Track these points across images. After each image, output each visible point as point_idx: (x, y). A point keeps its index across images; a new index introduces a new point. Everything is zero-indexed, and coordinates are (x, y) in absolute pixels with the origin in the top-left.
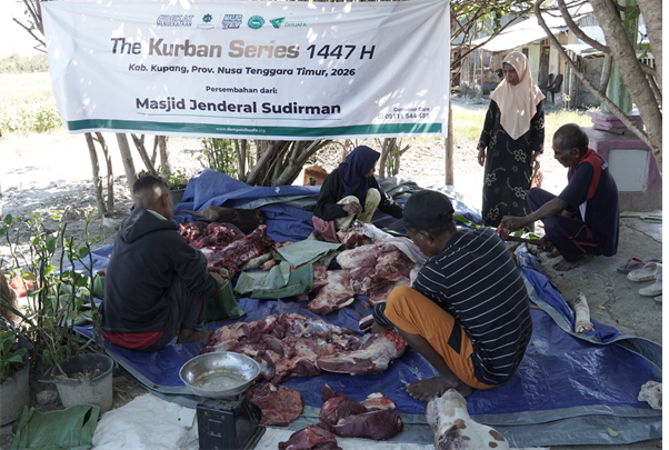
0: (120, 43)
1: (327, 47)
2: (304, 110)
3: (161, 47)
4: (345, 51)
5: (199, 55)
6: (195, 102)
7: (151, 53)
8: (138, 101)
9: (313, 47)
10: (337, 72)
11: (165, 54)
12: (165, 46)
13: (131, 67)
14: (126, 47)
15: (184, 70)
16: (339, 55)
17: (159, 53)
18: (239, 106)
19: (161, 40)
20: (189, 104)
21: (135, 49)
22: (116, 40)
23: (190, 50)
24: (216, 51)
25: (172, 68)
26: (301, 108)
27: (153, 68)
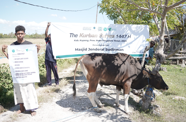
0: (72, 34)
1: (121, 35)
2: (115, 50)
3: (83, 35)
4: (124, 36)
5: (92, 37)
6: (89, 49)
7: (80, 37)
8: (76, 49)
9: (118, 35)
10: (122, 41)
11: (84, 37)
12: (84, 35)
13: (75, 40)
14: (74, 36)
15: (88, 41)
16: (123, 37)
17: (82, 37)
18: (100, 49)
19: (83, 34)
20: (88, 49)
21: (76, 36)
22: (71, 34)
23: (90, 36)
24: (96, 36)
25: (85, 41)
26: (114, 49)
27: (80, 40)
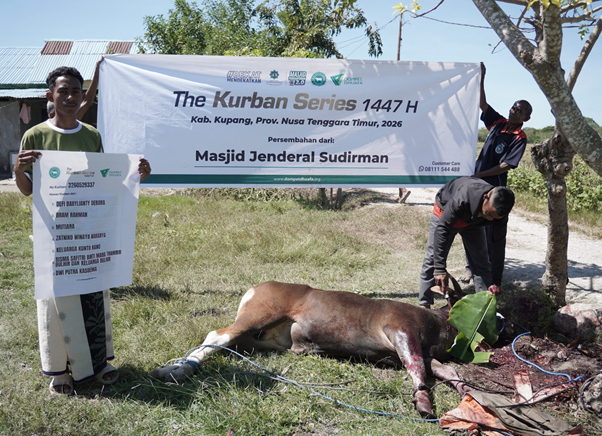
0: (182, 98)
1: (380, 101)
2: (356, 159)
3: (227, 100)
4: (394, 105)
5: (265, 107)
6: (255, 153)
7: (215, 105)
8: (198, 153)
9: (368, 101)
10: (386, 124)
11: (231, 105)
12: (232, 98)
13: (193, 119)
14: (189, 100)
15: (248, 122)
16: (388, 109)
17: (224, 105)
18: (299, 156)
19: (227, 93)
20: (248, 156)
21: (199, 101)
22: (179, 93)
23: (257, 103)
24: (282, 102)
25: (236, 121)
26: (354, 157)
27: (217, 120)
